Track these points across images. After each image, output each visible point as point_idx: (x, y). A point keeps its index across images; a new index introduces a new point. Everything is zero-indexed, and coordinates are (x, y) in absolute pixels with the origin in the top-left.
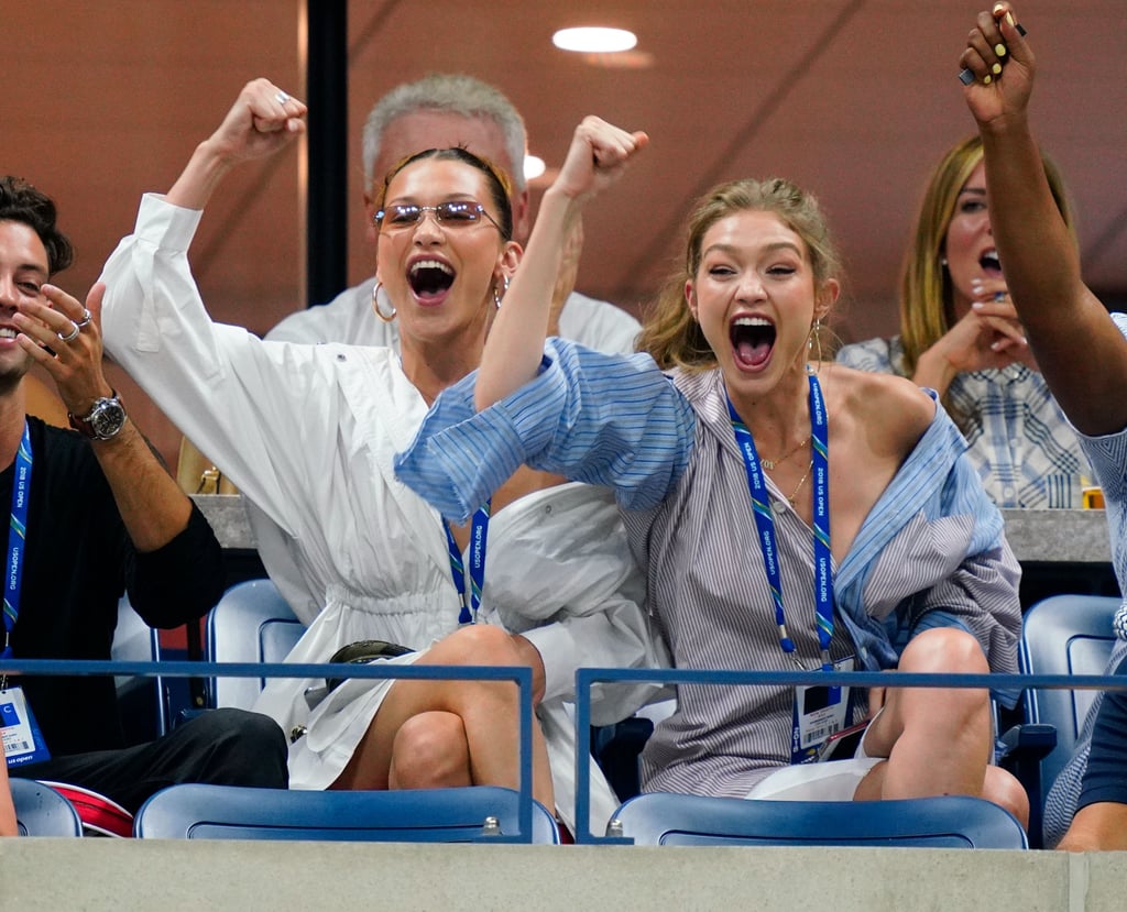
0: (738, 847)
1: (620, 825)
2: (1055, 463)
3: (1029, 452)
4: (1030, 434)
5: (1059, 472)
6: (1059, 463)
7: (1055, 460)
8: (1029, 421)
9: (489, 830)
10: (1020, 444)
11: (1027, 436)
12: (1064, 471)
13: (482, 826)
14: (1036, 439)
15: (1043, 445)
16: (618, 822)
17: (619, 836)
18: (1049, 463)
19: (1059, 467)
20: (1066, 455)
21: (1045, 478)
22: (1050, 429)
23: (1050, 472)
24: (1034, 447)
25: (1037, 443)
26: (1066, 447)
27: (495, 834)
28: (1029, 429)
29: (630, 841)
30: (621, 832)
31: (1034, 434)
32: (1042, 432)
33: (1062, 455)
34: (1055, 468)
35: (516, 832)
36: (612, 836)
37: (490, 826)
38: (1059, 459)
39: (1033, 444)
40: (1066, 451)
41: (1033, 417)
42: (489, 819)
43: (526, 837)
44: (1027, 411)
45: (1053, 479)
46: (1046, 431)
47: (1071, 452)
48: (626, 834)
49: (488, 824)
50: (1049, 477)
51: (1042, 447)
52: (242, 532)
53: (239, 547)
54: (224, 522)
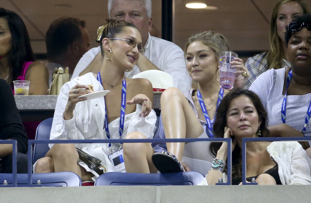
52: (52, 105)
53: (51, 109)
54: (47, 102)
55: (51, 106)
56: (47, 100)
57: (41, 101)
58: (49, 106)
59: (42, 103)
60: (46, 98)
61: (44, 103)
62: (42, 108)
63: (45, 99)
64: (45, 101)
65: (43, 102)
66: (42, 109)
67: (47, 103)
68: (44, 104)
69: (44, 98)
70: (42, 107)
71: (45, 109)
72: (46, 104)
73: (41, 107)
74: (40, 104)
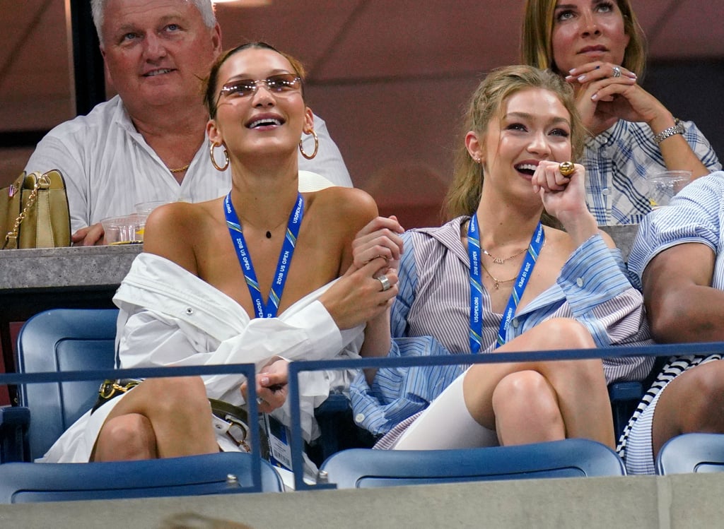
0: (414, 486)
1: (326, 475)
2: (635, 206)
3: (616, 200)
4: (617, 184)
5: (639, 213)
6: (638, 206)
7: (635, 204)
8: (615, 175)
9: (231, 484)
10: (610, 193)
11: (614, 185)
12: (642, 212)
13: (224, 481)
14: (621, 188)
15: (627, 192)
16: (325, 472)
17: (325, 483)
18: (632, 206)
19: (639, 209)
20: (644, 200)
21: (629, 217)
22: (631, 180)
23: (632, 213)
24: (621, 195)
25: (623, 191)
26: (643, 195)
27: (235, 487)
28: (617, 181)
29: (334, 486)
30: (326, 480)
31: (620, 184)
32: (626, 183)
33: (640, 201)
34: (636, 210)
35: (250, 484)
36: (321, 483)
37: (231, 482)
38: (638, 203)
39: (619, 192)
40: (644, 197)
41: (618, 171)
42: (230, 476)
43: (257, 487)
44: (615, 168)
45: (635, 218)
46: (629, 183)
47: (647, 198)
48: (331, 481)
49: (229, 479)
50: (632, 216)
51: (626, 195)
52: (37, 275)
53: (36, 286)
54: (24, 269)
55: (35, 277)
56: (22, 262)
57: (7, 265)
58: (31, 278)
59: (10, 270)
60: (21, 257)
61: (15, 270)
62: (13, 284)
63: (18, 259)
64: (19, 265)
65: (14, 267)
66: (11, 287)
67: (25, 271)
68: (15, 274)
69: (15, 258)
70: (11, 282)
71: (20, 286)
72: (22, 273)
73: (9, 281)
74: (6, 273)
